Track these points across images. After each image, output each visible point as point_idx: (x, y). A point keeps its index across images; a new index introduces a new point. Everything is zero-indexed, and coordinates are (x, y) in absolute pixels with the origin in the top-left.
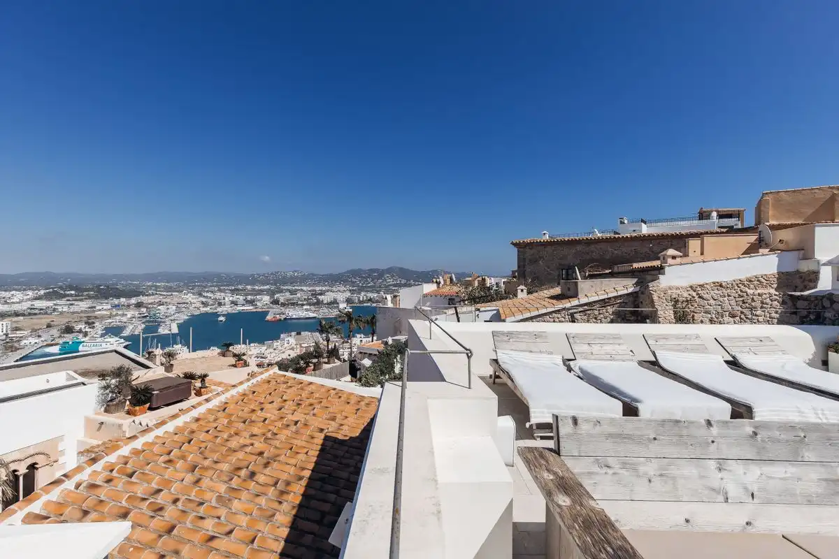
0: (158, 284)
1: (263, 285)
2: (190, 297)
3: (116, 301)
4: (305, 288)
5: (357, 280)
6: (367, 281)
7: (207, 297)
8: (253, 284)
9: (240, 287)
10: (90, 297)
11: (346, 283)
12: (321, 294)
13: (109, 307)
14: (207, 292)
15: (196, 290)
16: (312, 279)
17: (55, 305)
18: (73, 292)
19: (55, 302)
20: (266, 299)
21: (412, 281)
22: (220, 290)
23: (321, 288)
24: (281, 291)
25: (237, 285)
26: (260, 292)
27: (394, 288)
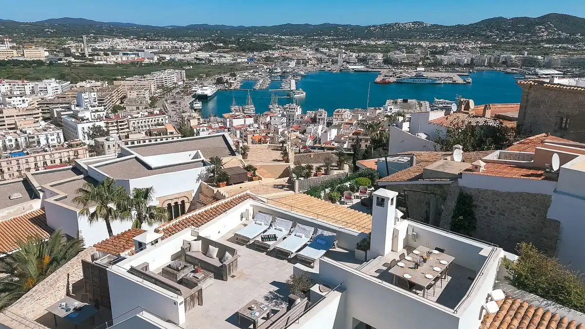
0: (283, 37)
1: (379, 39)
2: (309, 53)
3: (251, 55)
4: (424, 44)
5: (493, 34)
6: (508, 34)
7: (322, 52)
8: (368, 39)
9: (355, 42)
10: (232, 50)
11: (478, 38)
12: (441, 53)
13: (246, 60)
14: (323, 47)
15: (314, 45)
16: (434, 33)
17: (210, 56)
18: (221, 44)
19: (210, 54)
20: (380, 57)
21: (578, 36)
22: (335, 46)
23: (443, 44)
24: (398, 48)
25: (352, 39)
26: (374, 49)
27: (546, 46)
